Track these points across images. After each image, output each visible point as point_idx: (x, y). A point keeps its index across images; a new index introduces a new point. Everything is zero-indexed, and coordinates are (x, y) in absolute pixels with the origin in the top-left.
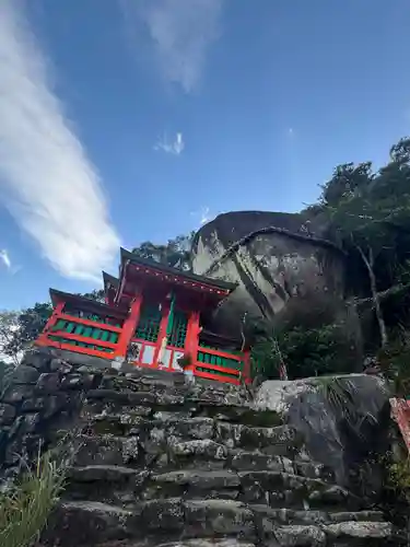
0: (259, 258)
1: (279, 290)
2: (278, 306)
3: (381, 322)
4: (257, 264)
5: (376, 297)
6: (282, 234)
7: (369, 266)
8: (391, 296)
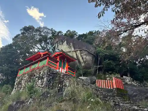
0: (82, 55)
1: (84, 62)
2: (83, 65)
3: (98, 70)
4: (81, 56)
5: (98, 66)
6: (88, 51)
7: (99, 59)
8: (100, 67)
